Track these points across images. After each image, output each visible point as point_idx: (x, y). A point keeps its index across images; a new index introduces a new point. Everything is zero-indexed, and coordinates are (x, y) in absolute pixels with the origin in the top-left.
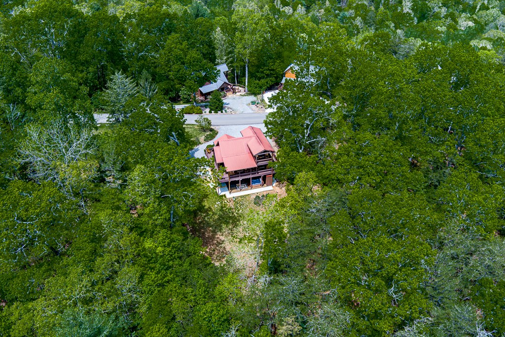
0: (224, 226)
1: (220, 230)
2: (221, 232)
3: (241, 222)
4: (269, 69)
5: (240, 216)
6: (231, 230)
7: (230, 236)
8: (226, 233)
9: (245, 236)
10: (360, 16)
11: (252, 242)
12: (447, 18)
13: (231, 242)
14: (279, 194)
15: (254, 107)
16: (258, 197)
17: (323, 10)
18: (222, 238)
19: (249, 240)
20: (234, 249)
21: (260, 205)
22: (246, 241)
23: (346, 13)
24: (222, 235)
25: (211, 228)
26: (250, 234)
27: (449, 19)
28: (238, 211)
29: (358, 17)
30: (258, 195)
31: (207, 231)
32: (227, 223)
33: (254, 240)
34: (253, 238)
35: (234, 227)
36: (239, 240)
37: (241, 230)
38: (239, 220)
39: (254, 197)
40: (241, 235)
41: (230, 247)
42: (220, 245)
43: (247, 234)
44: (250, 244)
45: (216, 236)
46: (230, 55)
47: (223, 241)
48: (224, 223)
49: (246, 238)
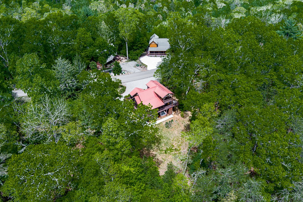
0: (153, 145)
1: (152, 148)
2: (152, 149)
3: (162, 140)
4: (140, 44)
5: (160, 137)
6: (158, 147)
7: (158, 150)
8: (156, 149)
9: (167, 148)
10: (166, 6)
11: (172, 151)
12: (210, 3)
13: (160, 154)
14: (178, 118)
15: (139, 67)
16: (167, 123)
17: (143, 5)
18: (154, 153)
19: (170, 150)
20: (164, 157)
21: (169, 127)
22: (169, 151)
23: (157, 5)
24: (154, 151)
25: (145, 148)
26: (170, 146)
27: (212, 3)
28: (158, 134)
29: (165, 7)
30: (167, 122)
31: (144, 150)
32: (154, 143)
33: (173, 149)
34: (172, 148)
35: (159, 144)
36: (165, 152)
37: (163, 145)
38: (160, 140)
39: (165, 123)
40: (165, 149)
41: (161, 157)
42: (155, 158)
43: (168, 147)
44: (172, 153)
45: (151, 153)
46: (112, 38)
47: (156, 155)
48: (152, 143)
49: (168, 149)
